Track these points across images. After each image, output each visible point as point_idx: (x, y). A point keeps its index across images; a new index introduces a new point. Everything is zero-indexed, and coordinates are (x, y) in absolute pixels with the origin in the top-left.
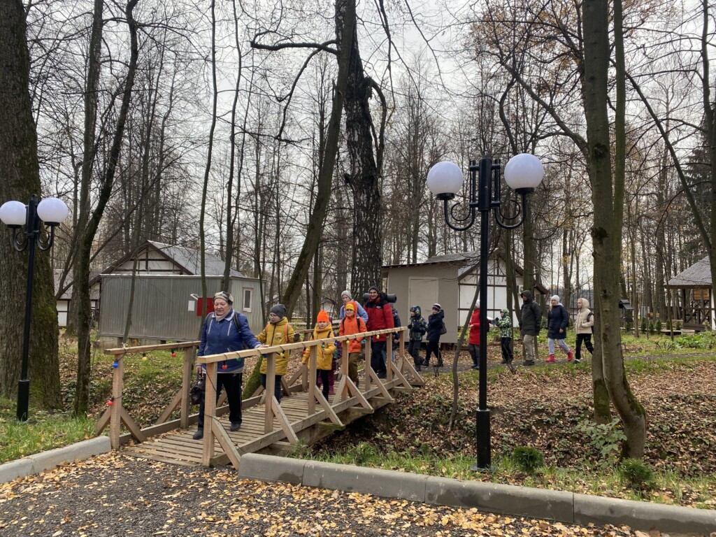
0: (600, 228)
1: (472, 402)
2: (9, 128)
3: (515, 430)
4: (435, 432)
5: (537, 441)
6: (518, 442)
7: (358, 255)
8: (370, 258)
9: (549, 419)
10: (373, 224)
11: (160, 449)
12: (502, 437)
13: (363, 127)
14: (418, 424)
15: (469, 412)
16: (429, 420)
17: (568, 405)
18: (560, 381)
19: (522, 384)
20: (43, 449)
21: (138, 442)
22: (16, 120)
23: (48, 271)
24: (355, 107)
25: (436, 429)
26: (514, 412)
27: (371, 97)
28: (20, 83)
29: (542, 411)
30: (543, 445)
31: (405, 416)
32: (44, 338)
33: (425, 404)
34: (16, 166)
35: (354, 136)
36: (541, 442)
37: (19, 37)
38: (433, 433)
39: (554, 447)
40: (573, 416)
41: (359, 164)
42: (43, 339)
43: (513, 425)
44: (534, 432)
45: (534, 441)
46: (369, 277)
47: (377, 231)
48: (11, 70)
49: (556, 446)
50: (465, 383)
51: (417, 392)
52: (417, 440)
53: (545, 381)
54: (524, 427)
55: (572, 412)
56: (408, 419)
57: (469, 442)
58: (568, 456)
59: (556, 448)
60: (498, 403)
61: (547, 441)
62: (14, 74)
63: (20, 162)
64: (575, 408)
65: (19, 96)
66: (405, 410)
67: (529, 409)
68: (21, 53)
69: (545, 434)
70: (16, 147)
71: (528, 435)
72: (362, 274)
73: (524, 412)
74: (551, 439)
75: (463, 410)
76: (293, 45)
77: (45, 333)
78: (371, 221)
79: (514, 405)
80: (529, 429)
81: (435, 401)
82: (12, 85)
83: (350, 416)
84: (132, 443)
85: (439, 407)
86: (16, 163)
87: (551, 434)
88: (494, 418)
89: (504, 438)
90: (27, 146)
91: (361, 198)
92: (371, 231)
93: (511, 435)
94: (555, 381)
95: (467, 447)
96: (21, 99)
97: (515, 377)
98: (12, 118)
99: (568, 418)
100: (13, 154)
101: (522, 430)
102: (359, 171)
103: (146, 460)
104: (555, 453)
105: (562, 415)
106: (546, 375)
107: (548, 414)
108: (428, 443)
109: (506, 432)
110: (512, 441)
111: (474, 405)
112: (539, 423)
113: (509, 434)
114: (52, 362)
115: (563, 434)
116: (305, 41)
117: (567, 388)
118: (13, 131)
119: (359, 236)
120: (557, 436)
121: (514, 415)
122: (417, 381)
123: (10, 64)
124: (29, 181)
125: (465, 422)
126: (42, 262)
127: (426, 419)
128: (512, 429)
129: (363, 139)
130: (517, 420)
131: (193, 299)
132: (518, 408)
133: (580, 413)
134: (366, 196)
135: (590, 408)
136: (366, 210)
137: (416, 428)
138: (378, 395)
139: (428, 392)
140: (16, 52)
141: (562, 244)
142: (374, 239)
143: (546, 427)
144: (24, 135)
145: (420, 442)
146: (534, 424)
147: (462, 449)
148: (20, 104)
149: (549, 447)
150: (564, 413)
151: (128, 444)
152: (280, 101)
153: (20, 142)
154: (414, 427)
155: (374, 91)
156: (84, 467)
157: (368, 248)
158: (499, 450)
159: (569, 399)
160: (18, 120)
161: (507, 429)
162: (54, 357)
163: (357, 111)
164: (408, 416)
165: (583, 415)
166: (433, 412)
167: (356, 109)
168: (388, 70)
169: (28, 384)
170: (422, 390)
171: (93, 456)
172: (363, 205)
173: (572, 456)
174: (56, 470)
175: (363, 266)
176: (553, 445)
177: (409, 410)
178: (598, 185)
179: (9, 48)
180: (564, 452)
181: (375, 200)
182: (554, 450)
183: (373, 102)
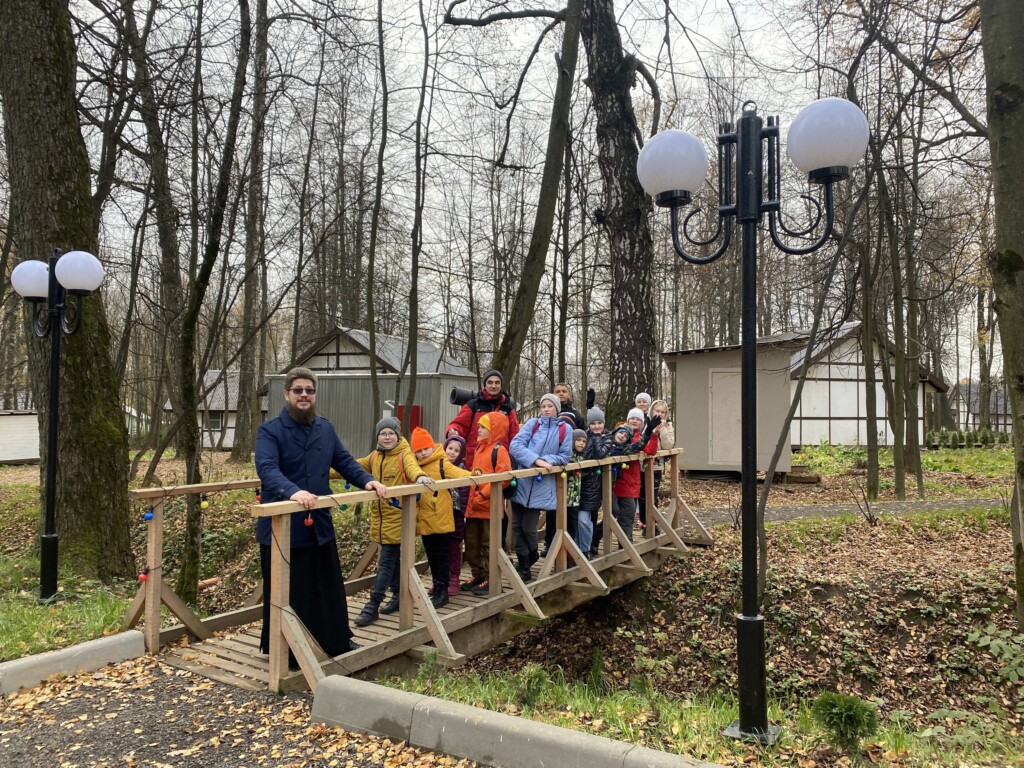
0: (1007, 251)
1: (791, 575)
2: (41, 153)
3: (867, 626)
4: (726, 623)
5: (909, 647)
6: (872, 647)
7: (618, 336)
8: (636, 339)
9: (930, 608)
10: (641, 286)
11: (223, 653)
12: (843, 637)
13: (622, 133)
14: (698, 610)
15: (785, 593)
16: (716, 604)
17: (968, 585)
18: (958, 538)
19: (887, 543)
20: (27, 653)
21: (195, 638)
22: (51, 141)
23: (107, 368)
24: (610, 104)
25: (729, 619)
26: (867, 594)
27: (634, 86)
28: (57, 84)
29: (919, 593)
30: (918, 656)
31: (678, 596)
32: (99, 470)
33: (711, 576)
34: (53, 210)
35: (609, 150)
36: (915, 648)
37: (54, 15)
38: (722, 625)
39: (939, 659)
40: (976, 605)
41: (618, 192)
42: (97, 471)
43: (864, 617)
44: (902, 631)
45: (902, 646)
46: (635, 369)
47: (648, 297)
48: (41, 65)
49: (944, 658)
50: (785, 541)
51: (700, 556)
52: (695, 636)
53: (930, 539)
54: (883, 620)
55: (974, 598)
56: (682, 601)
57: (785, 644)
58: (967, 678)
59: (943, 662)
60: (839, 578)
61: (927, 648)
62: (46, 71)
63: (59, 203)
64: (979, 590)
65: (55, 104)
66: (676, 586)
67: (893, 589)
68: (59, 38)
69: (924, 635)
70: (53, 181)
71: (892, 635)
72: (624, 366)
73: (884, 594)
74: (936, 644)
75: (775, 588)
76: (510, 16)
77: (101, 461)
78: (638, 281)
79: (867, 581)
80: (894, 624)
81: (728, 571)
82: (43, 88)
83: (572, 597)
84: (185, 642)
85: (734, 582)
86: (53, 205)
87: (934, 636)
88: (830, 603)
89: (847, 640)
90: (70, 179)
91: (622, 246)
92: (636, 297)
93: (858, 634)
94: (948, 539)
95: (780, 653)
96: (58, 109)
97: (875, 532)
98: (45, 138)
99: (966, 608)
100: (49, 193)
101: (881, 627)
102: (618, 203)
103: (190, 674)
104: (942, 670)
105: (956, 602)
106: (930, 528)
107: (929, 600)
108: (713, 642)
109: (851, 629)
110: (862, 646)
111: (795, 580)
112: (913, 615)
113: (856, 633)
114: (115, 505)
115: (957, 637)
116: (528, 8)
117: (970, 553)
118: (48, 157)
119: (618, 305)
120: (946, 640)
121: (867, 600)
122: (700, 537)
123: (39, 56)
124: (74, 233)
125: (777, 609)
126: (96, 354)
127: (712, 601)
128: (862, 624)
129: (623, 152)
130: (872, 608)
131: (388, 408)
132: (873, 587)
133: (990, 600)
134: (628, 241)
135: (1011, 591)
136: (629, 263)
137: (694, 616)
138: (624, 563)
139: (718, 555)
140: (49, 37)
141: (976, 314)
142: (643, 310)
143: (925, 623)
144: (65, 163)
145: (700, 640)
146: (902, 617)
147: (772, 655)
148: (57, 116)
149: (931, 659)
150: (959, 599)
151: (178, 641)
152: (501, 107)
153: (58, 174)
154: (691, 614)
155: (639, 75)
156: (87, 684)
157: (633, 324)
158: (838, 661)
159: (970, 574)
160: (55, 141)
161: (852, 623)
162: (118, 498)
163: (612, 110)
164: (682, 596)
165: (996, 604)
166: (725, 590)
167: (612, 107)
168: (666, 45)
169: (56, 540)
170: (709, 552)
171: (111, 664)
172: (623, 256)
173: (975, 678)
174: (38, 690)
175: (626, 353)
176: (938, 655)
177: (684, 586)
178: (1003, 167)
179: (38, 32)
180: (959, 670)
181: (642, 248)
182: (940, 666)
183: (639, 94)
